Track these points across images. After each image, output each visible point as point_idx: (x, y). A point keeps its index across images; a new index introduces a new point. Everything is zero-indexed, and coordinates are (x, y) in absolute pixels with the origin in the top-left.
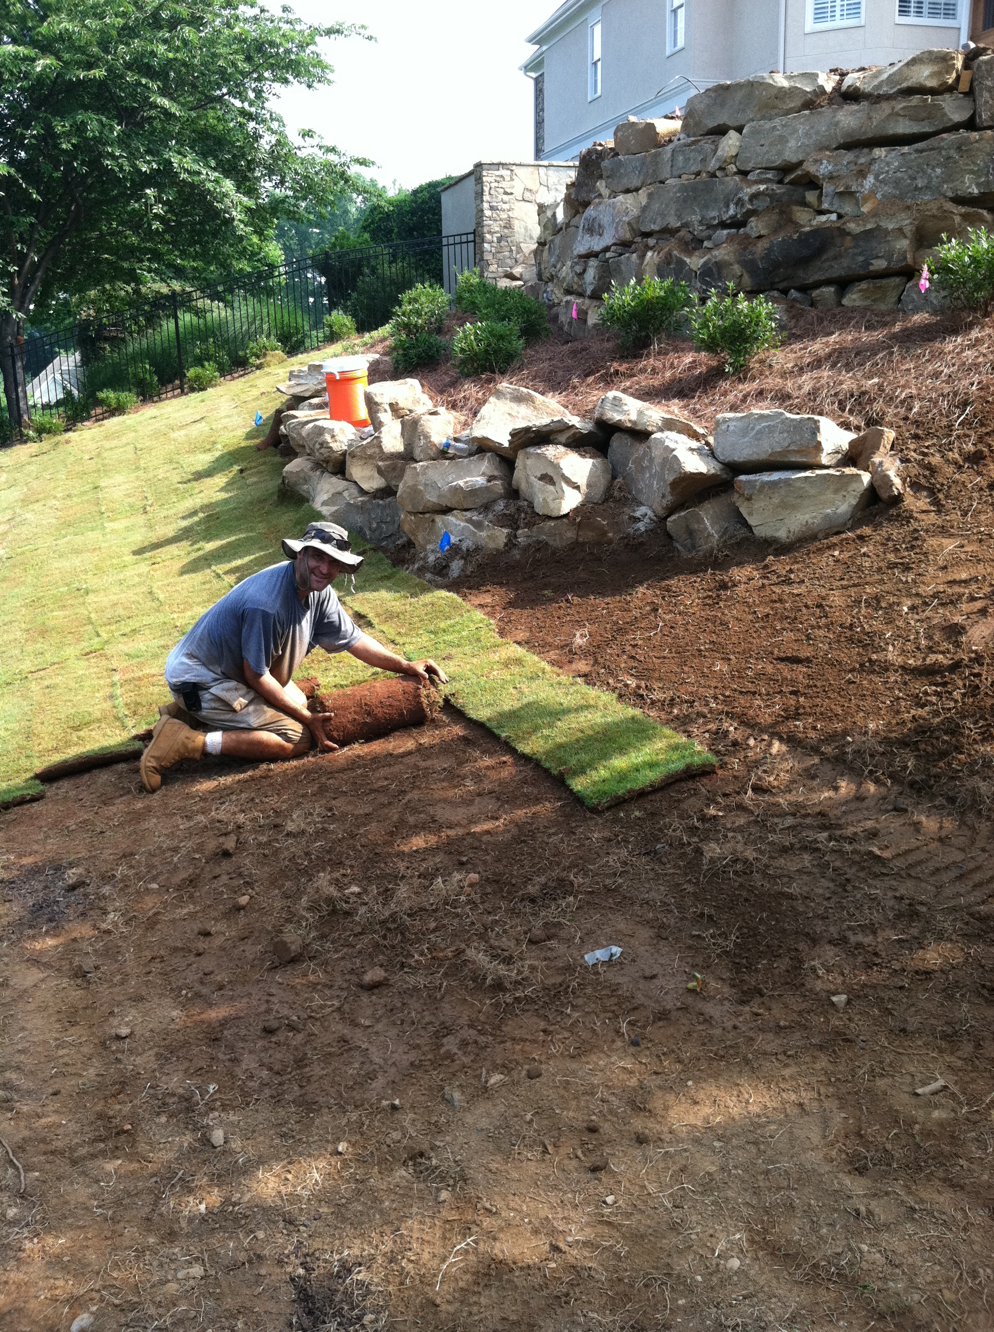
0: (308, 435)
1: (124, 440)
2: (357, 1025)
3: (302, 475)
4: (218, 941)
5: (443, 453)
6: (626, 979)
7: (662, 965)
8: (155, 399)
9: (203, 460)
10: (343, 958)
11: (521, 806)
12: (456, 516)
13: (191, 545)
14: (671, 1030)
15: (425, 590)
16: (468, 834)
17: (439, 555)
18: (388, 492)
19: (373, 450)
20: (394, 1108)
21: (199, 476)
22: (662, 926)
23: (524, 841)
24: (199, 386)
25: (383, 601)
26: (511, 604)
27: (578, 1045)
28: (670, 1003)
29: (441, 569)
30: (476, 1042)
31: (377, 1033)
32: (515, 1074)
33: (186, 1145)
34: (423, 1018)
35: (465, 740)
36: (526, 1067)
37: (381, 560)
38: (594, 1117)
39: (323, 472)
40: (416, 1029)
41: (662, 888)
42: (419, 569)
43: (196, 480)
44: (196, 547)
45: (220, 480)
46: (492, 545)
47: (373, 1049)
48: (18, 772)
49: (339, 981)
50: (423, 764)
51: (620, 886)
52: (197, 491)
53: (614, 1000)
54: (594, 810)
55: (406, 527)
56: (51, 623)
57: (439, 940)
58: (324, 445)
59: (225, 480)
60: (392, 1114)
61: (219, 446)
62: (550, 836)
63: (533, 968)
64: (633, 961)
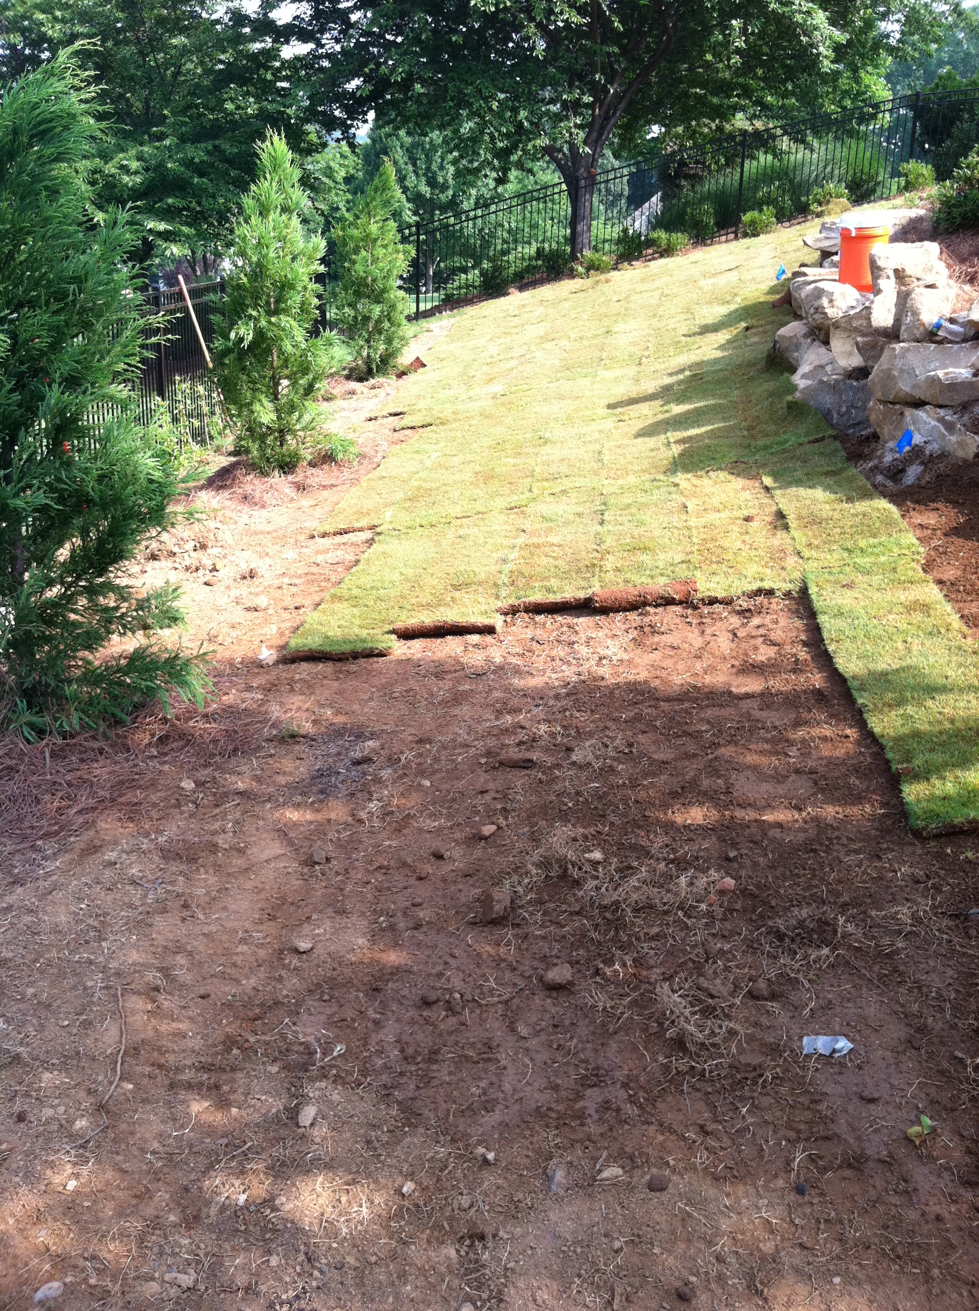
0: (807, 296)
1: (657, 284)
2: (513, 1030)
3: (795, 341)
4: (446, 868)
5: (931, 335)
6: (839, 1090)
7: (892, 1086)
8: (709, 242)
9: (719, 311)
10: (544, 938)
11: (834, 801)
12: (926, 411)
13: (662, 406)
14: (855, 1189)
15: (866, 495)
16: (756, 821)
17: (897, 456)
18: (862, 373)
19: (859, 323)
20: (486, 1161)
21: (706, 330)
22: (922, 1030)
23: (814, 851)
24: (754, 231)
25: (815, 501)
26: (955, 531)
27: (731, 1163)
28: (875, 1148)
29: (896, 472)
30: (618, 1110)
31: (527, 1050)
32: (637, 1173)
33: (274, 1110)
34: (583, 1050)
35: (819, 696)
36: (654, 1171)
37: (836, 451)
38: (693, 1279)
39: (814, 340)
40: (568, 1063)
41: (950, 972)
42: (871, 470)
43: (701, 334)
44: (665, 408)
45: (723, 336)
46: (960, 454)
47: (511, 1071)
48: (383, 621)
49: (526, 968)
50: (757, 714)
51: (897, 952)
52: (697, 346)
53: (808, 1115)
54: (917, 834)
55: (873, 417)
56: (498, 470)
57: (652, 952)
58: (819, 310)
59: (728, 337)
60: (480, 1168)
61: (738, 299)
62: (849, 852)
63: (732, 1033)
64: (860, 1067)
